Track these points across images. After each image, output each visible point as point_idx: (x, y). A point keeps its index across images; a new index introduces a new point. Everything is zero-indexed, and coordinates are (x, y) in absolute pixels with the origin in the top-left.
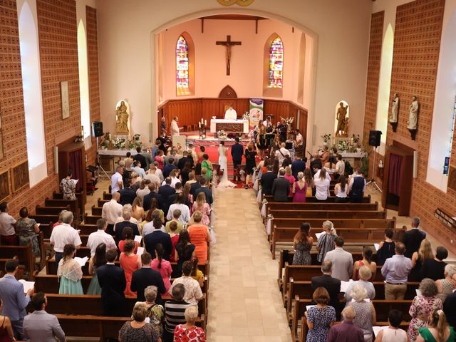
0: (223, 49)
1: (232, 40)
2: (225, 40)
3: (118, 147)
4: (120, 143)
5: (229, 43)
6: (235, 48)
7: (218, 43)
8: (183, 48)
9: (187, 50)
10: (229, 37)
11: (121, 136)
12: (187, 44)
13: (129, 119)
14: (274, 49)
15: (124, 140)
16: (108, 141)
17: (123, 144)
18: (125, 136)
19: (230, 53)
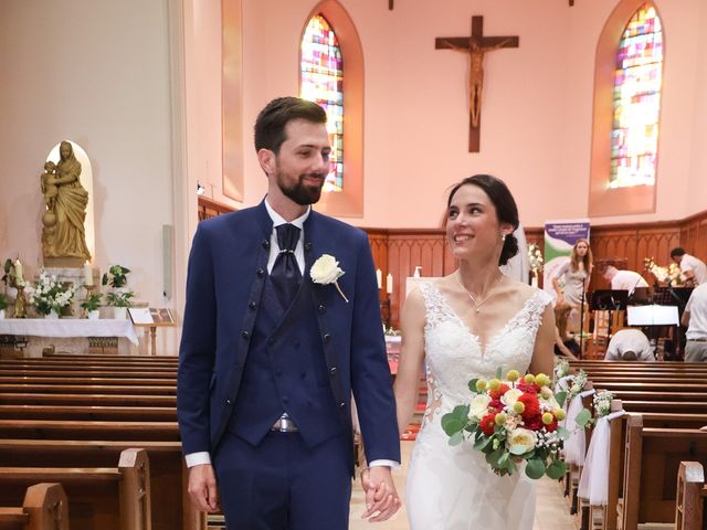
0: (458, 61)
1: (489, 31)
2: (465, 31)
3: (43, 309)
4: (53, 293)
5: (476, 42)
6: (496, 59)
7: (441, 43)
8: (325, 57)
9: (341, 66)
10: (478, 22)
11: (59, 270)
12: (338, 45)
13: (89, 210)
14: (631, 52)
15: (66, 286)
16: (14, 292)
17: (62, 299)
18: (71, 272)
19: (481, 73)
